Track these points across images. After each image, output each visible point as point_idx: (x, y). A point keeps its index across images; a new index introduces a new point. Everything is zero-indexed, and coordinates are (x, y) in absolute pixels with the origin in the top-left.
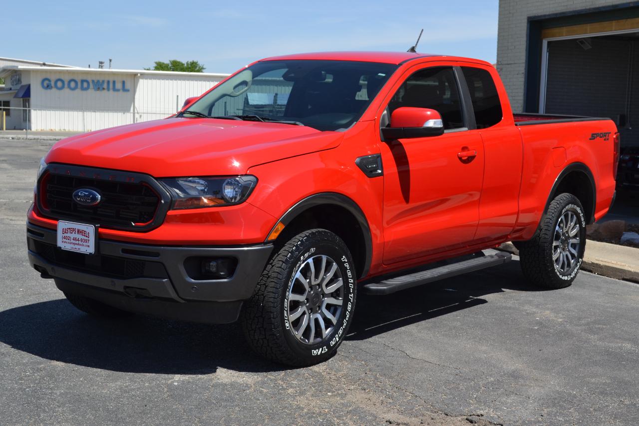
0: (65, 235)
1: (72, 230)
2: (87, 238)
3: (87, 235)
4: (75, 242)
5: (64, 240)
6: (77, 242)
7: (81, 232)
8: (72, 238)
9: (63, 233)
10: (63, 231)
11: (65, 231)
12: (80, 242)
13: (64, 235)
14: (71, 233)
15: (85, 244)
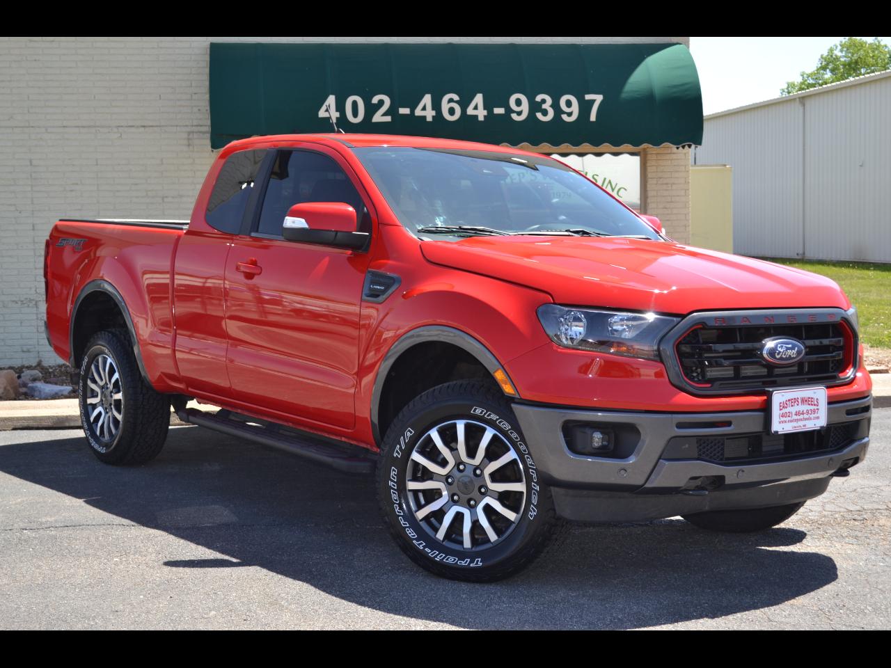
0: (784, 411)
1: (794, 401)
2: (816, 407)
3: (816, 403)
4: (798, 417)
5: (782, 419)
6: (801, 417)
7: (806, 401)
8: (794, 413)
9: (781, 410)
10: (780, 406)
11: (783, 406)
12: (806, 416)
13: (781, 412)
14: (792, 406)
15: (812, 416)
